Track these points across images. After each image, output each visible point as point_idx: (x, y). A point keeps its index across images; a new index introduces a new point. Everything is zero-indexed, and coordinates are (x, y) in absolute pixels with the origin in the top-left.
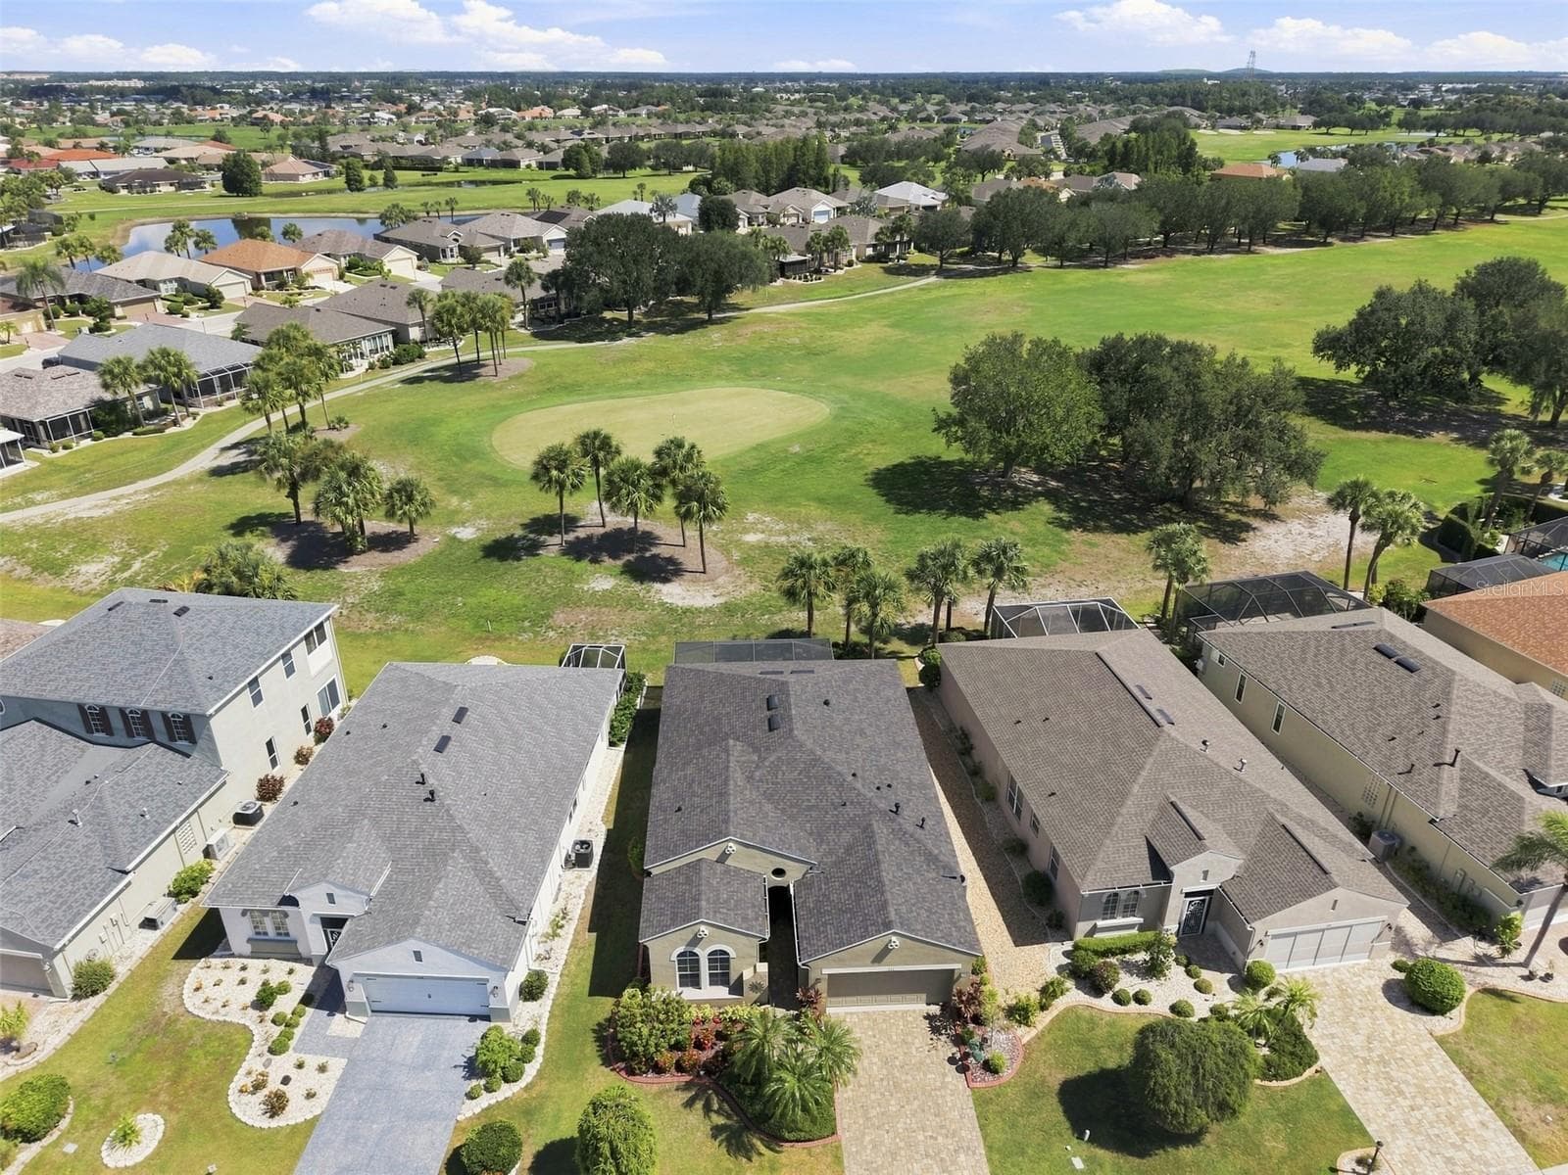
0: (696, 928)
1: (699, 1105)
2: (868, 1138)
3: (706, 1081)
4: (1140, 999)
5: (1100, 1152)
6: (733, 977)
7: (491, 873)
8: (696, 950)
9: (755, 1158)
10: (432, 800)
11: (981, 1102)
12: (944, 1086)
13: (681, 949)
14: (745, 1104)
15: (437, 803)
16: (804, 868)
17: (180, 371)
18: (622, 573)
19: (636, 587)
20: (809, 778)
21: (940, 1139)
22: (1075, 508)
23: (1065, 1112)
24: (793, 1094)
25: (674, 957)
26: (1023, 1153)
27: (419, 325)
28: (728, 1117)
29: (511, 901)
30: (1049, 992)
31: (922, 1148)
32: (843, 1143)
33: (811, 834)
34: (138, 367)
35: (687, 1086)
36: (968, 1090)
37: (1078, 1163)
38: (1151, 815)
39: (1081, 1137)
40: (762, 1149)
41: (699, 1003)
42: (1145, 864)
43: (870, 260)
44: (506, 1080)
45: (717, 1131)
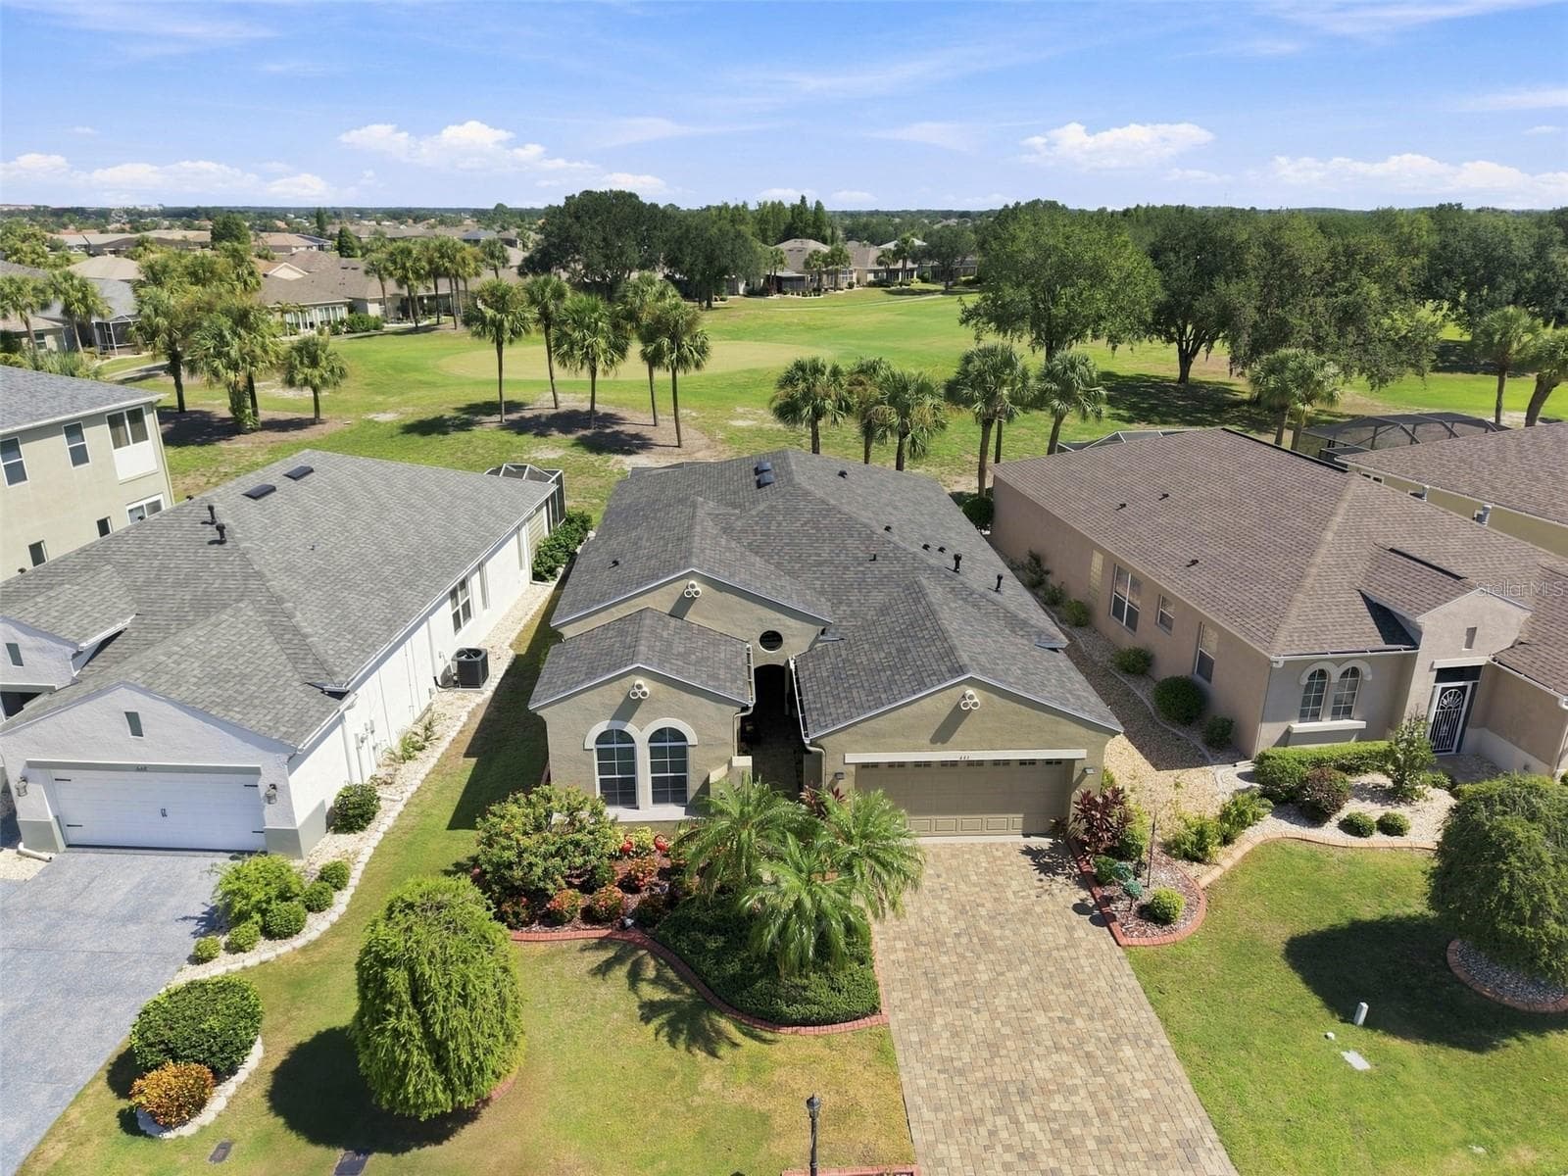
0: (626, 682)
1: (621, 972)
2: (940, 1021)
3: (636, 935)
4: (1390, 827)
5: (1397, 1045)
6: (693, 786)
7: (296, 630)
8: (630, 728)
9: (724, 1050)
10: (221, 542)
11: (1146, 969)
12: (1072, 943)
13: (602, 726)
14: (707, 965)
15: (228, 545)
16: (813, 631)
17: (85, 297)
18: (573, 445)
19: (593, 457)
20: (818, 530)
21: (1079, 1023)
22: (1132, 407)
23: (1307, 981)
24: (798, 904)
25: (591, 744)
26: (1245, 1045)
27: (381, 302)
28: (674, 989)
29: (320, 663)
30: (1234, 820)
31: (1046, 1036)
32: (894, 1026)
33: (822, 593)
34: (34, 289)
35: (602, 944)
36: (1120, 952)
37: (1357, 1061)
38: (1361, 567)
39: (1348, 1017)
40: (738, 1037)
41: (632, 826)
42: (1369, 623)
43: (871, 285)
44: (268, 933)
45: (650, 1010)
